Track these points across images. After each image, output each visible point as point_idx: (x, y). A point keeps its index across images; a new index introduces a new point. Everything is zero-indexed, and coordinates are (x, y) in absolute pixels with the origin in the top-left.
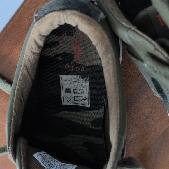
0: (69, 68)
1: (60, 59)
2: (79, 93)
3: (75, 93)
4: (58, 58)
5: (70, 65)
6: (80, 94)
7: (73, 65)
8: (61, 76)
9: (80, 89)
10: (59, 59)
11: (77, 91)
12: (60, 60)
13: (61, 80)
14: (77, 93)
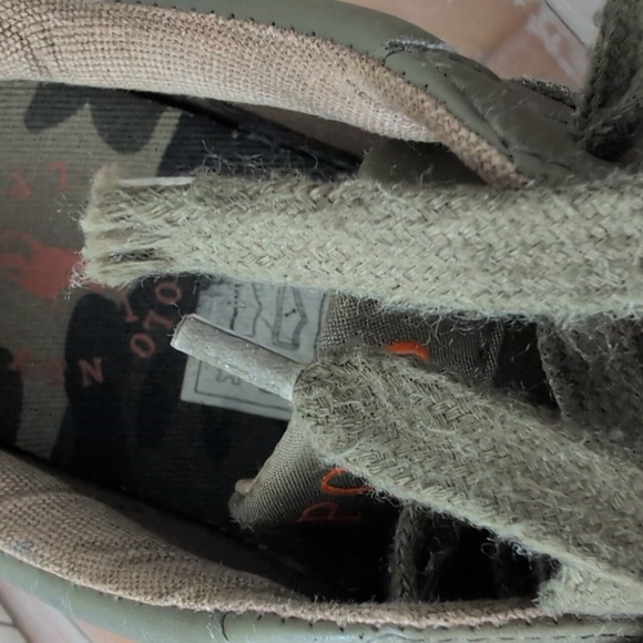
0: (154, 338)
1: (93, 370)
2: (296, 318)
3: (295, 345)
4: (86, 383)
5: (138, 328)
6: (304, 316)
7: (141, 312)
8: (187, 394)
9: (280, 309)
10: (92, 378)
11: (288, 327)
12: (99, 376)
13: (209, 401)
14: (297, 331)
